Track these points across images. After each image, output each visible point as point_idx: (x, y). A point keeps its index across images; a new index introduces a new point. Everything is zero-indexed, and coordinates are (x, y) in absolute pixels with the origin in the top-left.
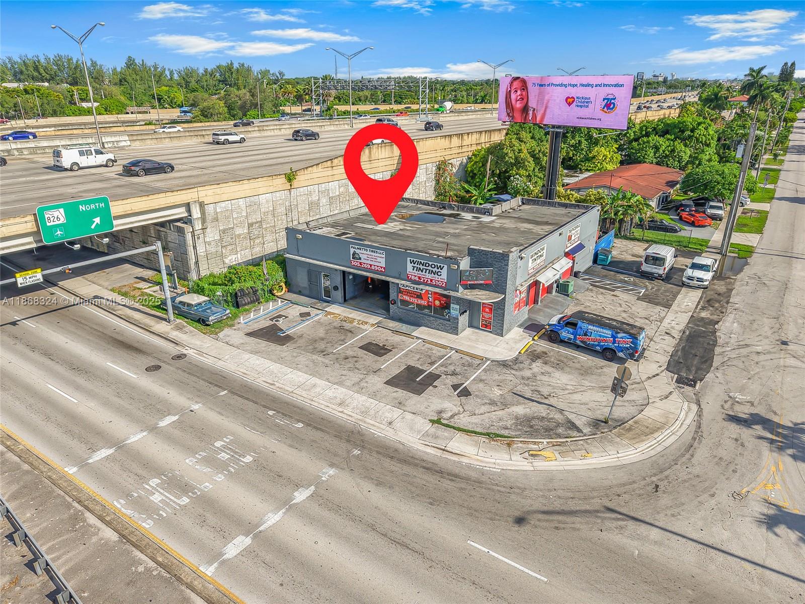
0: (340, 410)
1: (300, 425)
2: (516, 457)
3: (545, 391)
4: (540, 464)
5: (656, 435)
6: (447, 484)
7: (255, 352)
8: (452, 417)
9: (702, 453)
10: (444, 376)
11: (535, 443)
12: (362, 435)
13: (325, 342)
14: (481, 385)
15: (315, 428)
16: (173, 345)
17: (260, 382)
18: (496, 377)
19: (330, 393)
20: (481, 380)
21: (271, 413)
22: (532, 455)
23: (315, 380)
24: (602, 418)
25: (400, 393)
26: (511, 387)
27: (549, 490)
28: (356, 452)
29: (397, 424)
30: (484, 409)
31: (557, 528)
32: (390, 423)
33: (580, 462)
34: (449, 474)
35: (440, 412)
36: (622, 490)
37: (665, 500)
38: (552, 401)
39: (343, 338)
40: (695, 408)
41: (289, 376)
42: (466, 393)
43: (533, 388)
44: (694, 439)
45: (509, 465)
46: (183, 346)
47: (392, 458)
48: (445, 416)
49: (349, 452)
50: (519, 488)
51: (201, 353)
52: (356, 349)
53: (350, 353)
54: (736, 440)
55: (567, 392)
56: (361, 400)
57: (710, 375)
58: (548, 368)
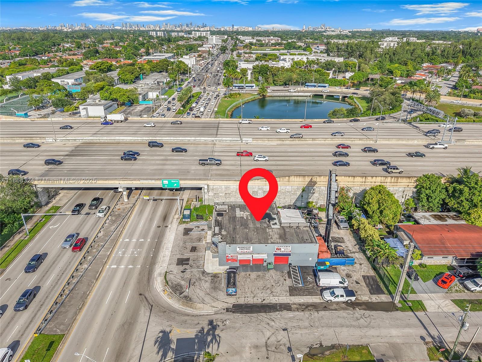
0: (161, 258)
1: (152, 256)
2: (162, 288)
3: (197, 284)
4: (162, 293)
6: (146, 282)
7: (177, 234)
8: (171, 274)
10: (188, 266)
11: (169, 289)
12: (154, 265)
13: (191, 240)
14: (189, 273)
15: (152, 258)
17: (165, 242)
18: (196, 274)
19: (167, 253)
20: (192, 272)
22: (164, 290)
23: (171, 248)
24: (190, 297)
25: (175, 262)
26: (193, 278)
29: (161, 268)
30: (179, 277)
32: (161, 266)
33: (167, 298)
34: (149, 281)
35: (171, 271)
37: (161, 314)
38: (192, 287)
39: (195, 242)
41: (170, 244)
42: (184, 272)
43: (196, 282)
45: (158, 288)
46: (171, 224)
47: (149, 272)
49: (147, 266)
50: (151, 292)
51: (170, 228)
52: (191, 246)
53: (188, 247)
55: (199, 288)
56: (167, 258)
57: (238, 314)
58: (209, 281)
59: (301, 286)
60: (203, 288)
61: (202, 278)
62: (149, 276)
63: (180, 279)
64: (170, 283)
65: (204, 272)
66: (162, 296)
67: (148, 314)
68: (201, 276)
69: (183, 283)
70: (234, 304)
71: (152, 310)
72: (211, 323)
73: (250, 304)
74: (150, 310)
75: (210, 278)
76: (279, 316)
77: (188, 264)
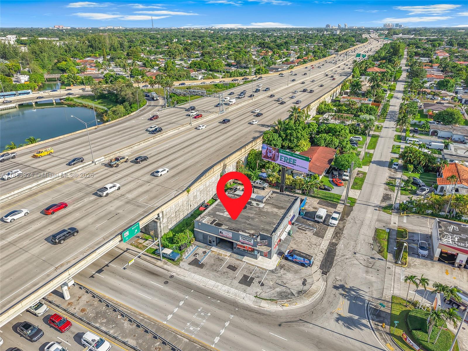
0: (228, 294)
1: (219, 301)
2: (278, 306)
3: (285, 281)
4: (285, 308)
5: (314, 295)
6: (262, 317)
7: (195, 273)
8: (260, 294)
9: (325, 300)
10: (255, 279)
11: (283, 301)
12: (237, 303)
13: (215, 266)
14: (267, 281)
15: (223, 302)
16: (167, 271)
17: (201, 285)
18: (271, 277)
19: (223, 288)
20: (267, 279)
21: (209, 297)
22: (282, 305)
23: (217, 284)
24: (300, 290)
25: (244, 286)
26: (275, 281)
27: (287, 316)
28: (237, 309)
29: (246, 299)
30: (269, 290)
31: (289, 327)
32: (244, 298)
33: (294, 306)
34: (262, 314)
35: (256, 293)
36: (305, 314)
37: (314, 316)
38: (287, 285)
39: (220, 263)
40: (325, 283)
41: (209, 282)
42: (262, 285)
43: (281, 280)
44: (324, 295)
45: (276, 309)
46: (171, 272)
47: (246, 310)
48: (258, 294)
49: (235, 309)
50: (280, 316)
51: (178, 275)
52: (226, 268)
53: (225, 270)
54: (334, 295)
55: (291, 281)
56: (233, 290)
57: (332, 270)
58: (285, 272)
59: (315, 230)
60: (291, 279)
61: (279, 275)
62: (253, 312)
63: (271, 290)
64: (275, 298)
65: (272, 271)
66: (290, 309)
67: (311, 326)
68: (275, 274)
69: (278, 289)
70: (320, 268)
71: (306, 321)
72: (336, 287)
73: (323, 260)
74: (306, 323)
75: (282, 270)
76: (341, 251)
77: (252, 279)
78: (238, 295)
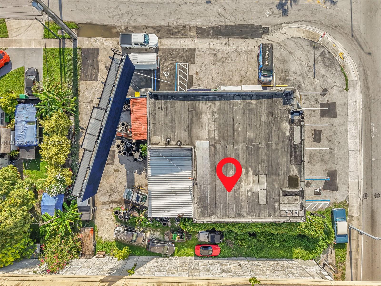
0: (358, 119)
1: (372, 124)
2: (347, 62)
6: (369, 72)
7: (347, 174)
8: (340, 87)
9: (312, 19)
10: (320, 102)
11: (338, 60)
12: (365, 105)
13: (324, 158)
14: (317, 88)
18: (309, 86)
19: (353, 129)
20: (314, 89)
21: (373, 137)
22: (344, 58)
24: (312, 48)
25: (339, 109)
26: (312, 79)
27: (355, 49)
30: (329, 81)
31: (367, 43)
32: (355, 101)
33: (338, 46)
34: (365, 74)
35: (341, 91)
36: (343, 33)
37: (341, 23)
38: (311, 64)
41: (352, 149)
42: (325, 90)
43: (307, 73)
44: (305, 22)
45: (352, 62)
47: (368, 91)
49: (374, 103)
50: (359, 56)
52: (321, 143)
53: (326, 142)
54: (298, 11)
55: (301, 62)
56: (351, 117)
57: (256, 24)
58: (291, 73)
59: (179, 64)
61: (300, 78)
62: (367, 84)
63: (327, 78)
64: (339, 69)
66: (345, 49)
67: (354, 23)
68: (302, 83)
69: (323, 71)
72: (285, 13)
73: (242, 38)
74: (354, 29)
75: (290, 78)
76: (212, 20)
77: (322, 105)
78: (354, 110)
